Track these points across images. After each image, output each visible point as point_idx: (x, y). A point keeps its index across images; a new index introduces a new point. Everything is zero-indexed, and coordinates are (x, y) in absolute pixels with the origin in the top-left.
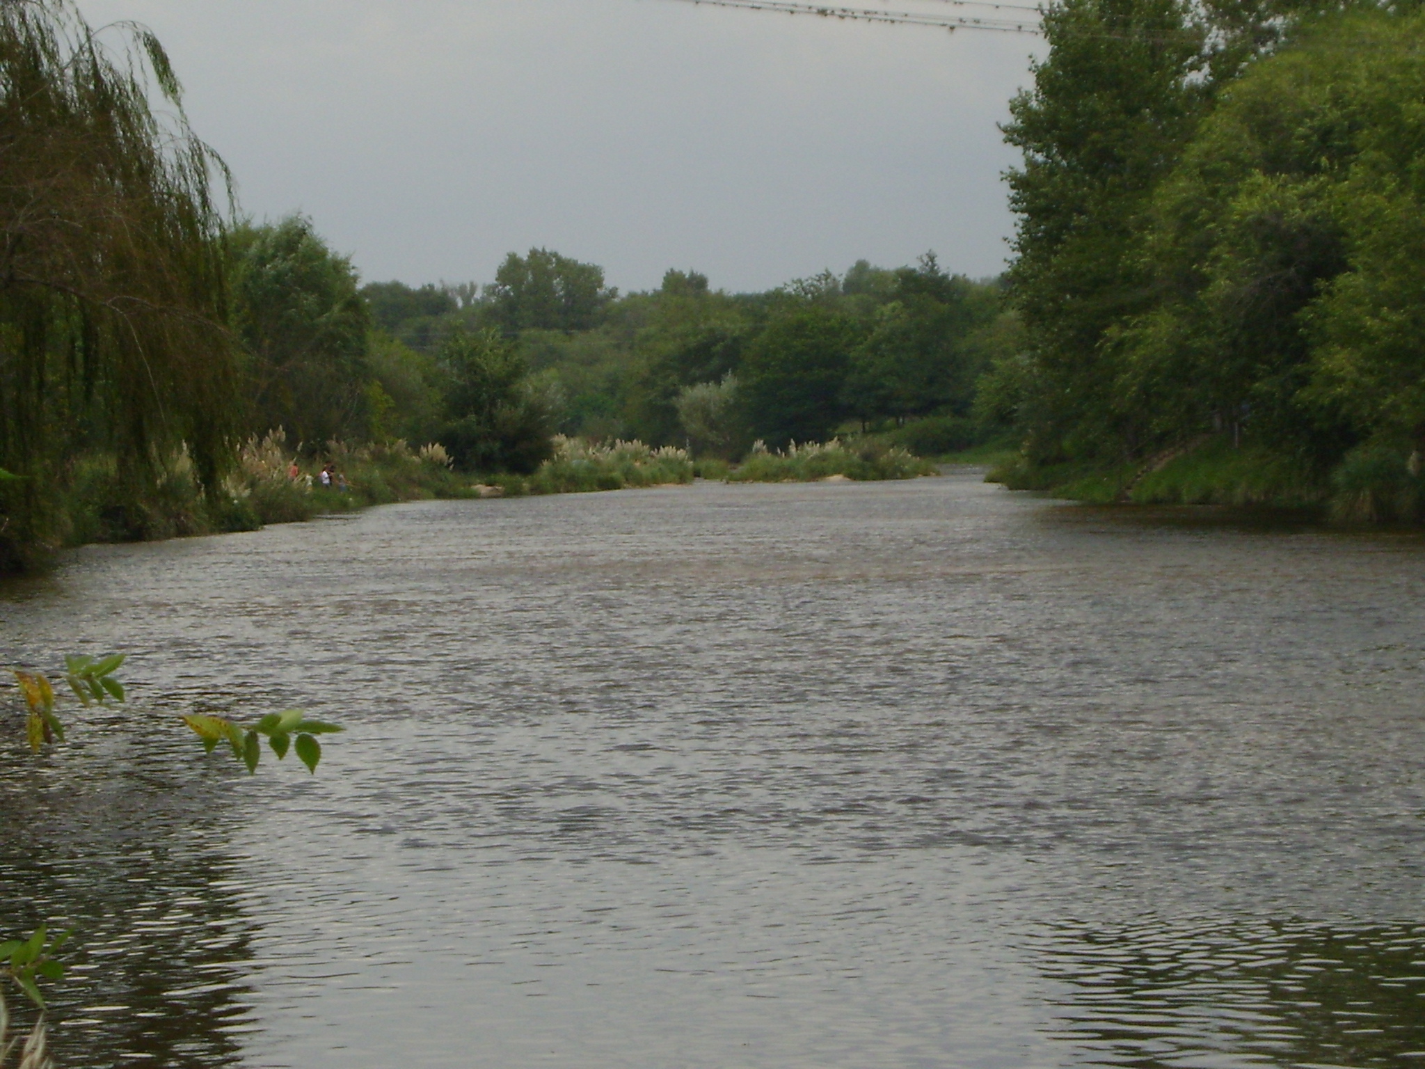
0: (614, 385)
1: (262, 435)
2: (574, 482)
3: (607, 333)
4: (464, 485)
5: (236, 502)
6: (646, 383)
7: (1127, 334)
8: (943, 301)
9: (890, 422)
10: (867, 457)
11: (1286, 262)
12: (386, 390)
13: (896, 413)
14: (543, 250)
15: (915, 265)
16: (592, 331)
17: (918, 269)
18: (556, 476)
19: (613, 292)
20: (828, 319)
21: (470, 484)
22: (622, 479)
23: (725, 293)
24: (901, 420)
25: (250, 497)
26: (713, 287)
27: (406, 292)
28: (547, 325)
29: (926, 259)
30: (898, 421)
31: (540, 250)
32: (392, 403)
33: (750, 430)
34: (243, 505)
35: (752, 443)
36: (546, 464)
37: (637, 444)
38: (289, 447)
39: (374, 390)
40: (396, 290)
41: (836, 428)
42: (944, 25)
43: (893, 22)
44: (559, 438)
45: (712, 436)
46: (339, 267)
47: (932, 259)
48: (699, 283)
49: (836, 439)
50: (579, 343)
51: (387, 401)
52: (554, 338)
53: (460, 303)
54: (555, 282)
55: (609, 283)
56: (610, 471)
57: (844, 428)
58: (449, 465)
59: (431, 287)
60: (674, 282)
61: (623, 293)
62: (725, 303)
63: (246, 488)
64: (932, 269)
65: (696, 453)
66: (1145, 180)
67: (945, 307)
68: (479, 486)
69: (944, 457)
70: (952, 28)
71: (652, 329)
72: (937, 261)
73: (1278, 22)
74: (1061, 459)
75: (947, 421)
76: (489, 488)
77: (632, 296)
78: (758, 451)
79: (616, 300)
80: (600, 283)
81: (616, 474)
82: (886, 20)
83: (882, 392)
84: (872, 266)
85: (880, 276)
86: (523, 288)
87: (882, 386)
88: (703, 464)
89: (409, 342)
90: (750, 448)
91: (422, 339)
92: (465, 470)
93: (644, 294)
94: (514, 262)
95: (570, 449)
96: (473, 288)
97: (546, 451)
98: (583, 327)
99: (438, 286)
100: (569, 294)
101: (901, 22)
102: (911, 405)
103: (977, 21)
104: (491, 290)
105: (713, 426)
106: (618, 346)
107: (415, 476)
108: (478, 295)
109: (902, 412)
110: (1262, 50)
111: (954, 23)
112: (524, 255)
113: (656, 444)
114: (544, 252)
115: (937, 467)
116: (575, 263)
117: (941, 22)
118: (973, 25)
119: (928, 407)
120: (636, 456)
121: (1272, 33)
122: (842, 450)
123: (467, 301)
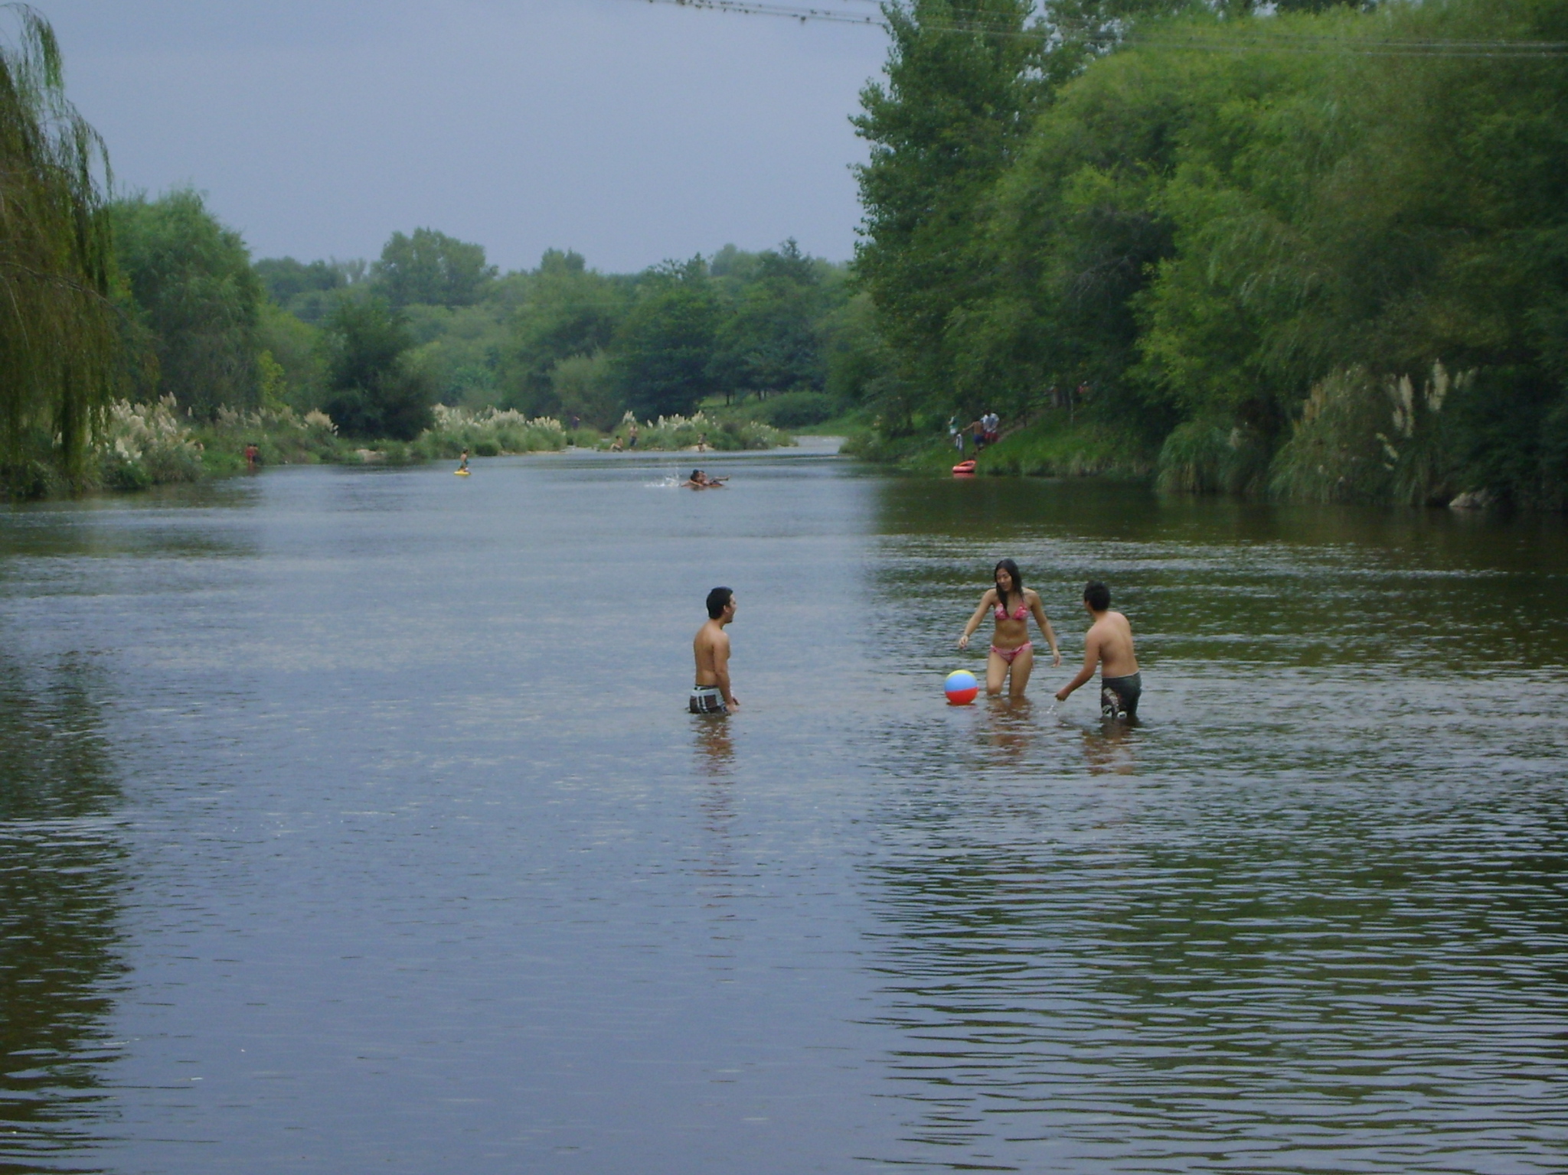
0: (493, 359)
1: (156, 400)
2: (450, 449)
3: (487, 309)
4: (349, 450)
5: (130, 462)
6: (523, 357)
7: (973, 314)
8: (800, 283)
9: (752, 397)
10: (729, 429)
11: (1119, 251)
12: (277, 359)
13: (756, 388)
14: (428, 229)
15: (778, 250)
16: (474, 307)
17: (780, 253)
18: (437, 442)
19: (493, 272)
20: (694, 300)
21: (354, 449)
22: (498, 445)
23: (598, 272)
24: (763, 395)
25: (142, 459)
26: (588, 267)
27: (297, 268)
28: (431, 302)
29: (787, 245)
30: (759, 394)
31: (426, 230)
32: (282, 371)
33: (621, 402)
34: (136, 466)
35: (624, 414)
36: (426, 432)
37: (514, 414)
38: (180, 412)
39: (265, 359)
40: (288, 265)
41: (701, 401)
42: (795, 16)
43: (747, 12)
44: (439, 407)
45: (586, 408)
46: (230, 242)
47: (792, 244)
48: (575, 263)
49: (700, 412)
50: (462, 317)
51: (276, 369)
52: (439, 313)
53: (350, 279)
54: (439, 260)
55: (489, 262)
56: (487, 438)
57: (709, 402)
58: (334, 431)
59: (322, 263)
60: (552, 261)
61: (503, 271)
62: (599, 282)
63: (138, 451)
64: (794, 256)
65: (569, 423)
66: (988, 172)
67: (803, 290)
68: (362, 451)
69: (802, 429)
70: (803, 19)
71: (529, 307)
72: (798, 246)
73: (1116, 25)
74: (910, 432)
75: (807, 396)
76: (374, 453)
77: (512, 274)
78: (627, 422)
79: (496, 278)
80: (481, 262)
81: (494, 442)
82: (740, 10)
83: (746, 368)
84: (738, 250)
85: (745, 258)
86: (409, 266)
87: (747, 363)
88: (575, 434)
89: (301, 315)
90: (621, 419)
91: (312, 313)
92: (350, 436)
93: (524, 273)
94: (399, 242)
95: (448, 418)
96: (362, 265)
97: (426, 421)
98: (464, 303)
99: (328, 262)
100: (452, 272)
101: (755, 12)
102: (774, 380)
103: (828, 13)
104: (377, 268)
105: (587, 398)
106: (499, 322)
107: (302, 441)
108: (367, 271)
109: (765, 386)
110: (1101, 50)
111: (803, 14)
112: (409, 234)
113: (532, 414)
114: (429, 233)
115: (795, 438)
116: (457, 243)
117: (793, 13)
118: (824, 16)
119: (785, 383)
120: (512, 423)
121: (1110, 36)
122: (706, 421)
123: (357, 275)
